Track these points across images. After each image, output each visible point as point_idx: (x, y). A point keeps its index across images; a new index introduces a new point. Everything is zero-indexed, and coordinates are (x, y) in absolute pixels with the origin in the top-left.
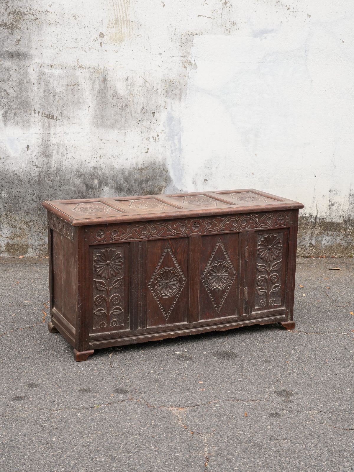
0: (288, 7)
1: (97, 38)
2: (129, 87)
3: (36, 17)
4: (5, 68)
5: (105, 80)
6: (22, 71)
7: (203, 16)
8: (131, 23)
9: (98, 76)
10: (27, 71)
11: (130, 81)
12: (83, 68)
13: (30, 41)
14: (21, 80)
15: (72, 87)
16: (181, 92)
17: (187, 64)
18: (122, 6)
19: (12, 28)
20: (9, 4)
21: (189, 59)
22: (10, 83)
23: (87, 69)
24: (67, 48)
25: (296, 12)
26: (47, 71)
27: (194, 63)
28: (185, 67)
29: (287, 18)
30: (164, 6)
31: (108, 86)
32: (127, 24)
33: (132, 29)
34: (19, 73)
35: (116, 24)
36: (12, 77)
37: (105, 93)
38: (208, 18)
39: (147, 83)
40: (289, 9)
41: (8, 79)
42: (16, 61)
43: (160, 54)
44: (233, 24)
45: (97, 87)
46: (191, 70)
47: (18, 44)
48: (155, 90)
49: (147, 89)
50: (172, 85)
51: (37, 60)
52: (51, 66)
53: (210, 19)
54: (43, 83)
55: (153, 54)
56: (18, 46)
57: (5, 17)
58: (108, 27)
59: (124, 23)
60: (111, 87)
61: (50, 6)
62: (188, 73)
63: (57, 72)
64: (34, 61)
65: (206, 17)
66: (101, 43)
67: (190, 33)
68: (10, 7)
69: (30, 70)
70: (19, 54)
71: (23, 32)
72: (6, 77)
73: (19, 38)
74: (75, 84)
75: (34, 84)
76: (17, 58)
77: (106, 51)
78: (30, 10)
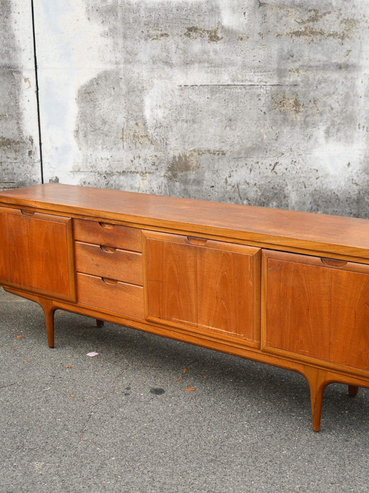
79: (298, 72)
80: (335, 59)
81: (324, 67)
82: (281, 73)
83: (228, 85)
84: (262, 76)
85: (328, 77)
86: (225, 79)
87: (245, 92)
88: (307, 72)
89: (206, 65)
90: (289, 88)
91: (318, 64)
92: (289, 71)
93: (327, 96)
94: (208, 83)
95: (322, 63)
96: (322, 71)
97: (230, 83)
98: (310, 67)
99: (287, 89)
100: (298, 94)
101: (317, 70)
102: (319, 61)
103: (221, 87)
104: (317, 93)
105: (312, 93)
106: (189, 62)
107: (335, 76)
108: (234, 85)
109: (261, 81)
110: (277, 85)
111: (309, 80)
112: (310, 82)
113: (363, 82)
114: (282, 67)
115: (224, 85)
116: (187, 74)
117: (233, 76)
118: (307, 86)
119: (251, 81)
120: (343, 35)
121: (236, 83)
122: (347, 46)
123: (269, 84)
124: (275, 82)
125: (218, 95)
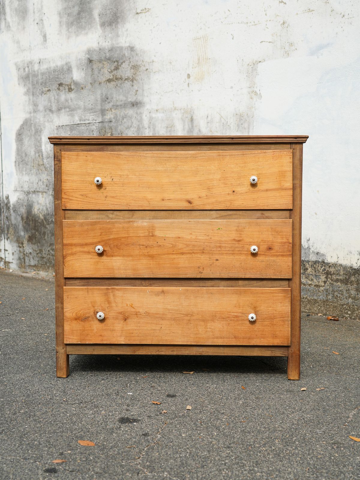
0: (343, 14)
1: (185, 79)
2: (209, 123)
3: (146, 68)
4: (129, 116)
5: (192, 120)
6: (139, 118)
7: (265, 42)
8: (209, 60)
9: (187, 116)
10: (142, 117)
11: (209, 118)
12: (177, 109)
13: (143, 90)
14: (139, 126)
15: (170, 128)
16: (249, 125)
17: (253, 95)
18: (202, 45)
19: (132, 81)
20: (131, 60)
21: (255, 89)
22: (132, 129)
23: (179, 110)
24: (166, 92)
25: (351, 18)
26: (154, 115)
27: (259, 93)
28: (251, 98)
29: (342, 27)
30: (233, 39)
31: (195, 125)
32: (206, 62)
33: (210, 66)
34: (137, 119)
35: (198, 63)
36: (133, 124)
37: (192, 132)
38: (270, 42)
39: (222, 118)
40: (344, 16)
41: (131, 126)
42: (135, 109)
43: (232, 87)
44: (291, 44)
45: (187, 127)
46: (257, 100)
47: (136, 94)
48: (228, 125)
49: (222, 124)
50: (242, 118)
51: (148, 107)
52: (157, 110)
53: (271, 43)
54: (151, 127)
55: (226, 88)
56: (136, 96)
57: (129, 71)
58: (193, 68)
59: (204, 61)
60: (196, 126)
61: (155, 56)
62: (255, 104)
63: (160, 115)
64: (146, 108)
65: (267, 42)
66: (188, 84)
67: (254, 62)
68: (132, 62)
69: (144, 117)
70: (137, 102)
71: (139, 83)
72: (130, 125)
73: (137, 89)
74: (172, 126)
75: (146, 129)
76: (136, 107)
77: (192, 91)
78: (143, 62)
79: (111, 111)
80: (130, 98)
81: (124, 105)
82: (103, 112)
83: (78, 124)
84: (93, 115)
85: (127, 114)
86: (77, 120)
87: (86, 129)
88: (116, 110)
89: (68, 110)
90: (107, 124)
91: (121, 103)
92: (107, 110)
93: (128, 129)
94: (69, 124)
95: (123, 102)
96: (124, 109)
97: (79, 122)
98: (117, 106)
99: (106, 125)
100: (112, 128)
101: (121, 108)
102: (121, 101)
103: (75, 126)
104: (122, 127)
105: (119, 127)
106: (60, 109)
107: (130, 112)
108: (81, 124)
109: (93, 120)
110: (102, 122)
111: (117, 117)
112: (118, 118)
113: (147, 116)
114: (103, 108)
115: (76, 124)
116: (59, 117)
117: (80, 117)
118: (117, 121)
119: (89, 120)
120: (133, 78)
121: (82, 122)
122: (136, 87)
123: (97, 121)
124: (100, 120)
125: (73, 132)
